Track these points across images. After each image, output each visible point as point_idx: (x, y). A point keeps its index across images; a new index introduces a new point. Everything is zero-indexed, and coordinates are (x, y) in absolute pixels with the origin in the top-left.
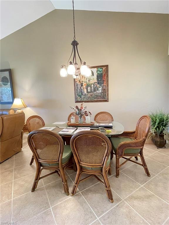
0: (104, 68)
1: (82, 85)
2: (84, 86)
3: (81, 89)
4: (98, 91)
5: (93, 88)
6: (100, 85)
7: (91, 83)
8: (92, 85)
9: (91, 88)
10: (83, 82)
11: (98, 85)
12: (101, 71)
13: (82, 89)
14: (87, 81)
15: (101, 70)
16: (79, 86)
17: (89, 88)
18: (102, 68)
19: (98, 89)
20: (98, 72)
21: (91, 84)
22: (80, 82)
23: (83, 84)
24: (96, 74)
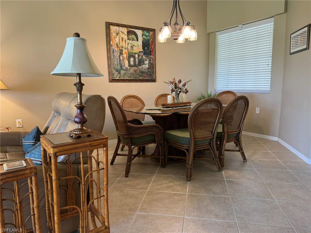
0: (151, 33)
1: (121, 53)
2: (125, 56)
3: (120, 60)
4: (144, 66)
5: (137, 60)
6: (147, 57)
7: (134, 51)
8: (137, 56)
9: (135, 59)
10: (122, 48)
11: (144, 57)
12: (147, 36)
13: (122, 59)
14: (129, 48)
15: (147, 34)
16: (117, 54)
17: (132, 59)
18: (149, 33)
19: (143, 62)
20: (144, 37)
21: (135, 54)
22: (117, 46)
23: (124, 52)
24: (142, 38)
